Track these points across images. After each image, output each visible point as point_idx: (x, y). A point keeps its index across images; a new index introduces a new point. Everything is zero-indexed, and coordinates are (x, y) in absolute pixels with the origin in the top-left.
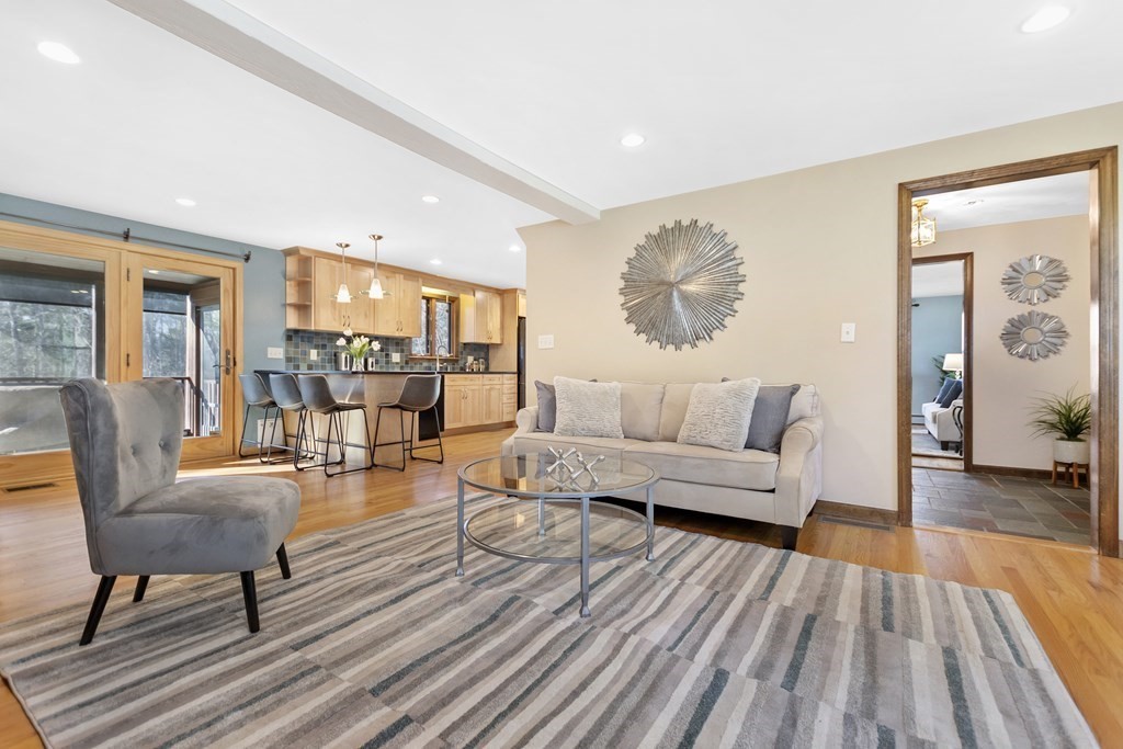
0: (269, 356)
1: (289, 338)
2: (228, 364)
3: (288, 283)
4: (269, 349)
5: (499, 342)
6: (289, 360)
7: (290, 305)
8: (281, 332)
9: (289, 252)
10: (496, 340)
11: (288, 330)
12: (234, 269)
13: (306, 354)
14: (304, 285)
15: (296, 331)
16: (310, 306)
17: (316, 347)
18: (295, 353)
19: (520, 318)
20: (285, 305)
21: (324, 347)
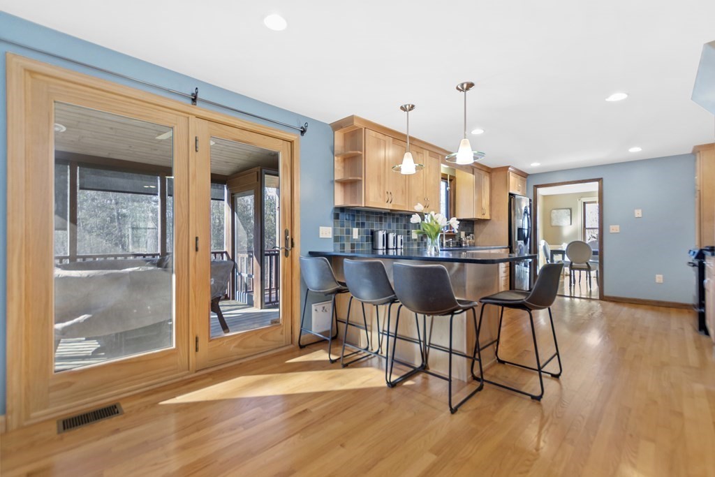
0: (321, 236)
1: (336, 217)
2: (286, 245)
3: (336, 158)
4: (321, 228)
5: (489, 218)
6: (336, 239)
7: (338, 181)
8: (329, 212)
9: (337, 126)
10: (487, 217)
11: (336, 208)
12: (292, 142)
13: (349, 232)
14: (353, 159)
15: (342, 209)
16: (361, 181)
17: (358, 225)
18: (342, 231)
19: (511, 195)
20: (333, 182)
21: (363, 224)
